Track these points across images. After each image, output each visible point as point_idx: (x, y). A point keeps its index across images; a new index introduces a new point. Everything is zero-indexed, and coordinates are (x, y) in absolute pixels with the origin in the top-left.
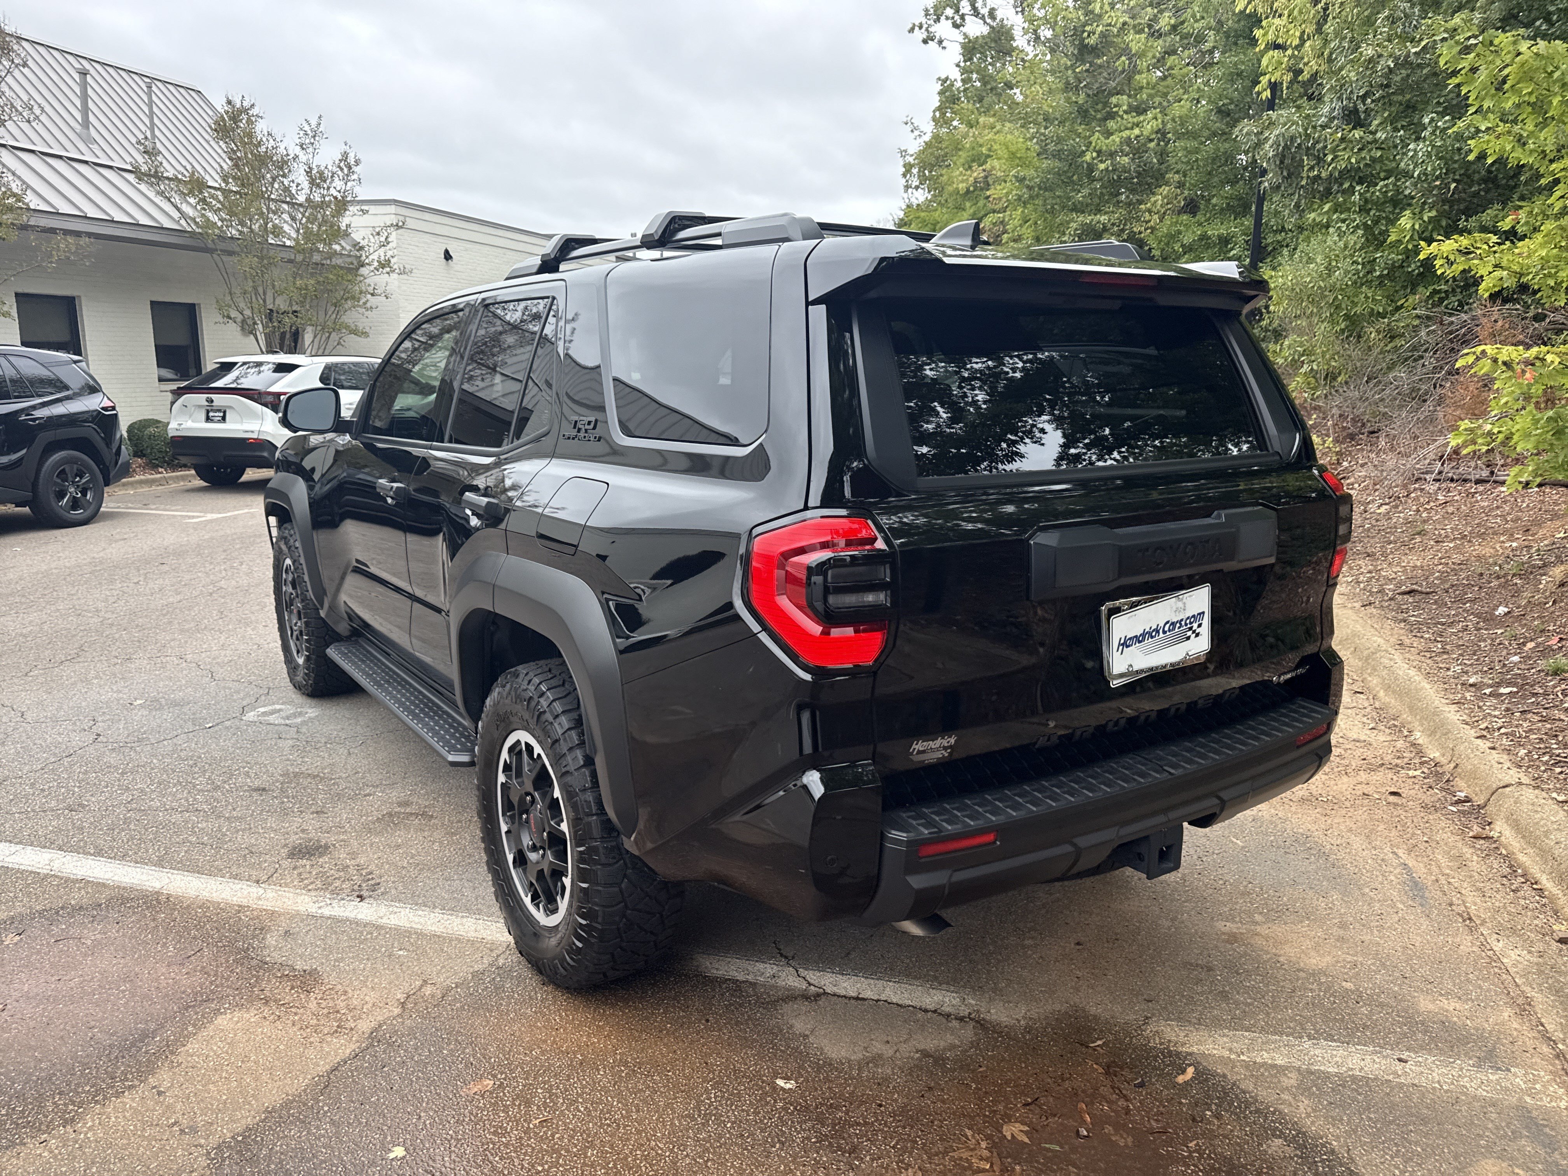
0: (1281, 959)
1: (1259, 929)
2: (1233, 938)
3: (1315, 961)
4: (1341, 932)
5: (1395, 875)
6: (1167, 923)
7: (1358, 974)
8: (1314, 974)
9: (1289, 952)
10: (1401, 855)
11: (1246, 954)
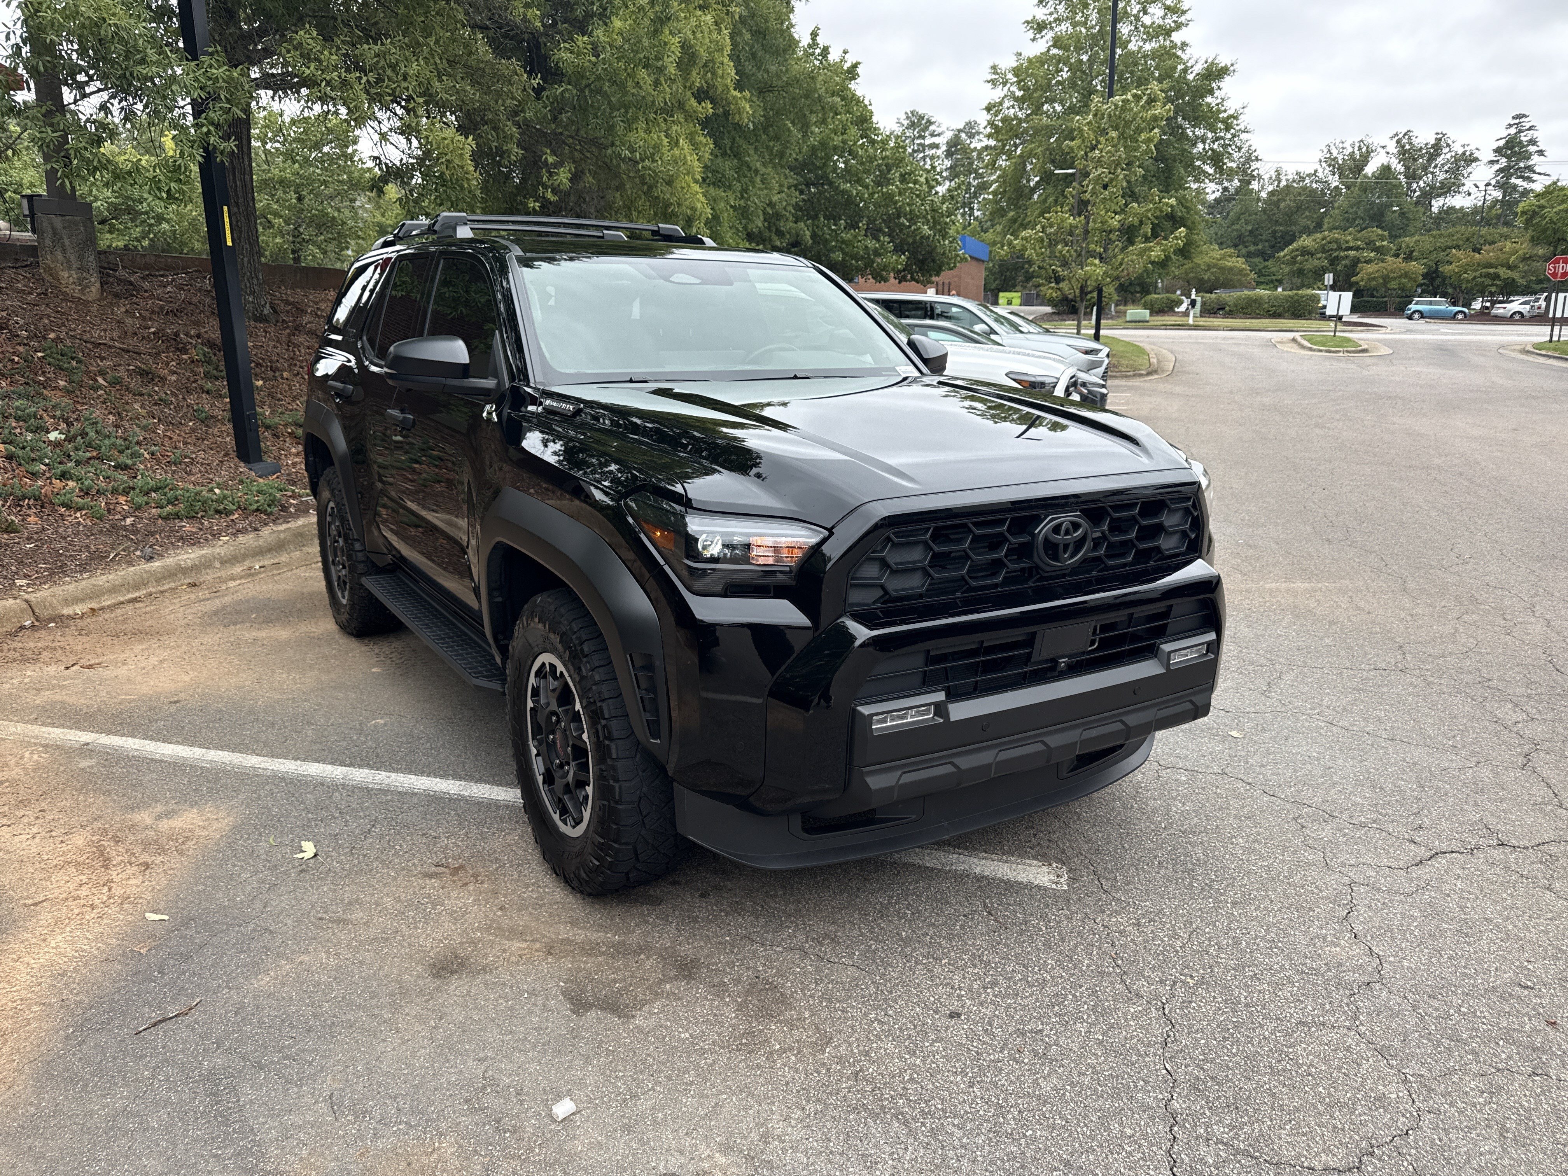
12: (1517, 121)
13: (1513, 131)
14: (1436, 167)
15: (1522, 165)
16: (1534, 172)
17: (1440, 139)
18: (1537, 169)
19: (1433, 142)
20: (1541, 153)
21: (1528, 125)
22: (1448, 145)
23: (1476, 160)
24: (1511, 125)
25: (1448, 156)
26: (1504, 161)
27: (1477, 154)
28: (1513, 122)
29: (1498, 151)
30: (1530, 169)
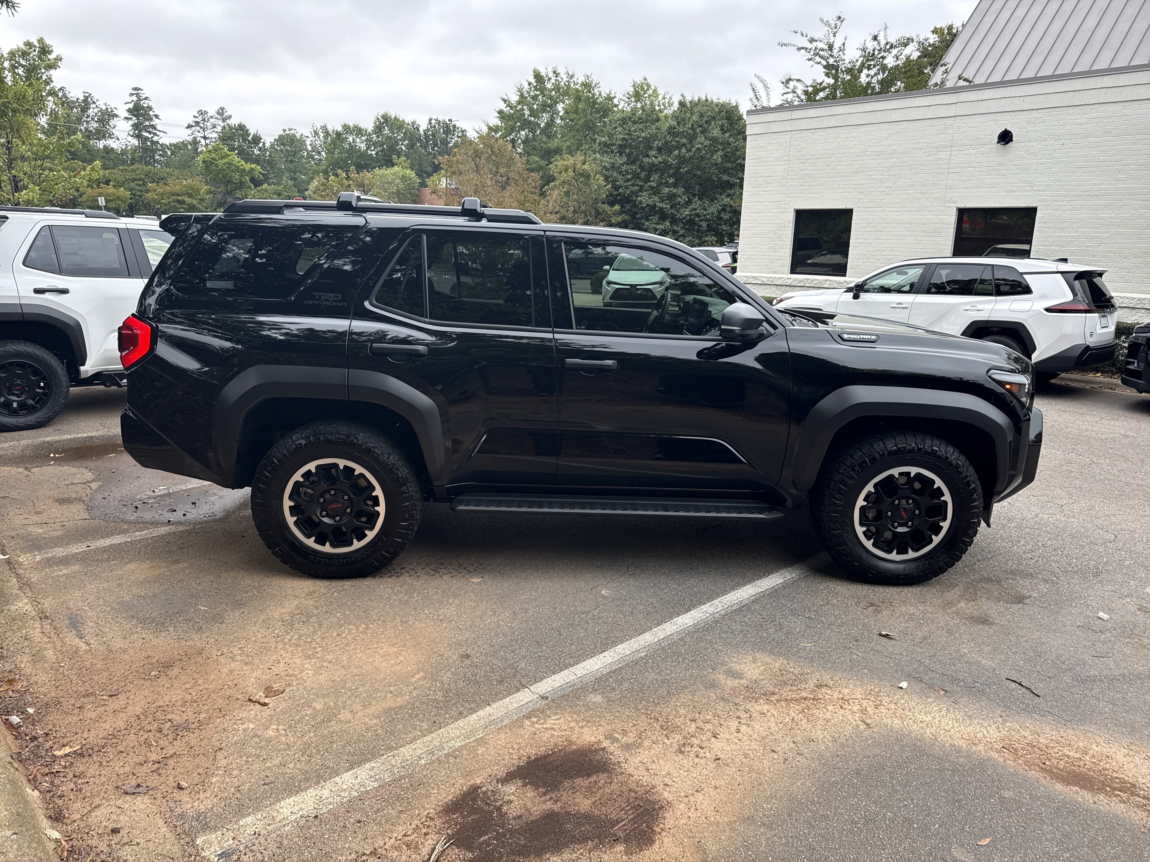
0: (149, 561)
1: (166, 569)
2: (177, 562)
3: (132, 566)
4: (121, 582)
5: (89, 629)
6: (212, 557)
7: (109, 568)
8: (130, 561)
9: (146, 565)
10: (83, 645)
11: (167, 558)
12: (136, 92)
13: (134, 98)
14: (88, 117)
15: (147, 123)
16: (156, 129)
17: (87, 97)
18: (158, 128)
19: (82, 98)
20: (157, 116)
21: (144, 96)
22: (94, 103)
23: (117, 116)
24: (132, 95)
25: (96, 110)
26: (134, 120)
27: (116, 112)
28: (133, 92)
29: (129, 111)
30: (153, 127)
